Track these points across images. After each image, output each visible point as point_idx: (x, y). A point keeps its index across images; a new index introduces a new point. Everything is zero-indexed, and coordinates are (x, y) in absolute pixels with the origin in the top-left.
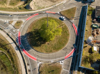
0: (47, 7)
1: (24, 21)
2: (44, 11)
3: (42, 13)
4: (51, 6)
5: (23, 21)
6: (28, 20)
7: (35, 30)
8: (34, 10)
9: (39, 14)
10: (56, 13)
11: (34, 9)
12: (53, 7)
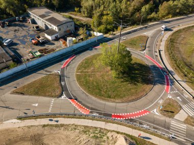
0: (76, 127)
1: (155, 110)
2: (93, 118)
3: (100, 114)
4: (62, 125)
5: (156, 113)
6: (145, 112)
7: (135, 84)
8: (118, 133)
9: (110, 115)
10: (71, 98)
11: (119, 135)
12: (58, 119)
